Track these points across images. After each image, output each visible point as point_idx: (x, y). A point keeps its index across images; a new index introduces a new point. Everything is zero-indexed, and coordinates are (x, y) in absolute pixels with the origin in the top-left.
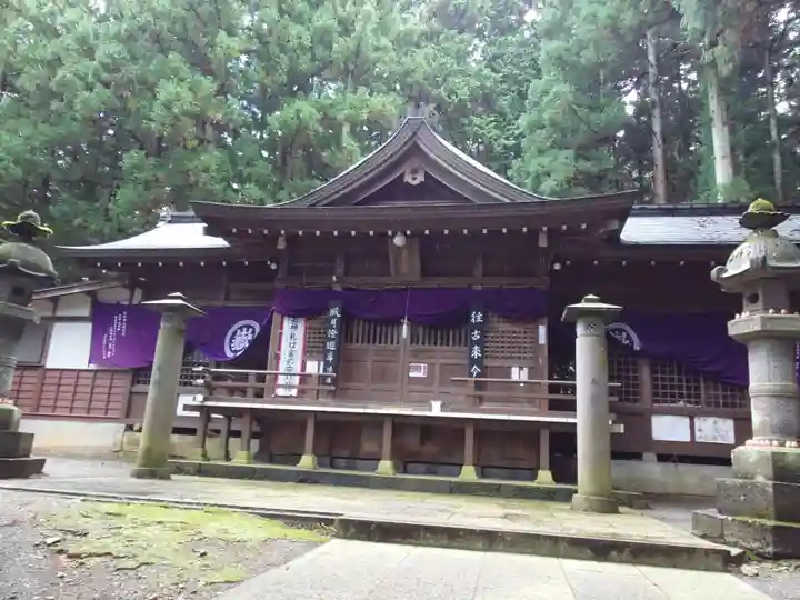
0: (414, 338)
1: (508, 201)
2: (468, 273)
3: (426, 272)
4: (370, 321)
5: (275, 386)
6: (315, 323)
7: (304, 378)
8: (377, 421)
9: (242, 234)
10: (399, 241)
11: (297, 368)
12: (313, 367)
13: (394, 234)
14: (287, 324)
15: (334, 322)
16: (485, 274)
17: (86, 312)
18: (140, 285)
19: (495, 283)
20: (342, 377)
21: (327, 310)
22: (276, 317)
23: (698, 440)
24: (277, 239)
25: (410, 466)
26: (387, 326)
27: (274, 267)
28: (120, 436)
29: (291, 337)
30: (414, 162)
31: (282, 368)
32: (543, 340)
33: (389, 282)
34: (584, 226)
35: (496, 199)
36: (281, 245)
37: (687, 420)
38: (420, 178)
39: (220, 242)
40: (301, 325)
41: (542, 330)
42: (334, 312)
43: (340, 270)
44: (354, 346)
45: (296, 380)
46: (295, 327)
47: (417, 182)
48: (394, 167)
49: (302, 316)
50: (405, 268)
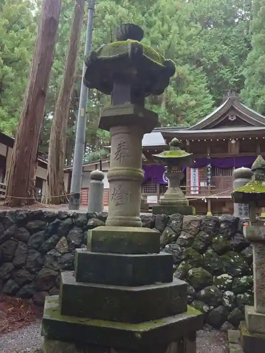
3: (241, 151)
4: (221, 168)
5: (190, 191)
6: (202, 170)
7: (200, 188)
10: (233, 142)
11: (197, 185)
12: (203, 184)
13: (232, 140)
14: (192, 170)
15: (209, 169)
16: (261, 151)
20: (214, 187)
21: (206, 165)
22: (188, 169)
26: (227, 169)
29: (194, 175)
30: (232, 113)
31: (192, 185)
33: (229, 154)
36: (188, 144)
38: (235, 118)
40: (197, 170)
42: (209, 165)
43: (209, 151)
44: (216, 176)
45: (197, 189)
46: (195, 171)
47: (233, 120)
48: (225, 114)
49: (197, 168)
50: (233, 151)
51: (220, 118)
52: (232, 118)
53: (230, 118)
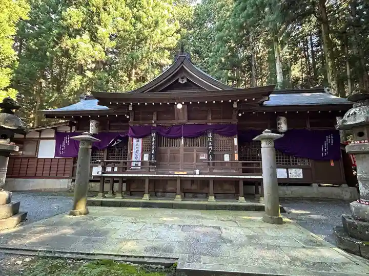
0: (185, 144)
1: (221, 90)
2: (206, 118)
3: (189, 119)
6: (146, 139)
7: (143, 163)
8: (175, 179)
9: (114, 104)
10: (179, 106)
11: (140, 159)
12: (146, 158)
13: (178, 104)
14: (135, 140)
16: (212, 119)
17: (53, 136)
18: (74, 124)
19: (216, 122)
20: (158, 160)
21: (151, 134)
22: (130, 138)
23: (290, 177)
24: (129, 106)
25: (187, 195)
26: (175, 140)
27: (128, 117)
28: (70, 184)
29: (137, 145)
31: (133, 159)
32: (236, 143)
33: (175, 122)
34: (254, 99)
35: (216, 89)
36: (131, 108)
37: (286, 170)
38: (185, 81)
39: (105, 108)
41: (236, 140)
42: (154, 135)
43: (155, 118)
44: (162, 148)
45: (139, 164)
46: (138, 141)
47: (184, 82)
48: (174, 76)
49: (140, 138)
50: (181, 116)
51: (169, 80)
52: (183, 81)
53: (180, 81)
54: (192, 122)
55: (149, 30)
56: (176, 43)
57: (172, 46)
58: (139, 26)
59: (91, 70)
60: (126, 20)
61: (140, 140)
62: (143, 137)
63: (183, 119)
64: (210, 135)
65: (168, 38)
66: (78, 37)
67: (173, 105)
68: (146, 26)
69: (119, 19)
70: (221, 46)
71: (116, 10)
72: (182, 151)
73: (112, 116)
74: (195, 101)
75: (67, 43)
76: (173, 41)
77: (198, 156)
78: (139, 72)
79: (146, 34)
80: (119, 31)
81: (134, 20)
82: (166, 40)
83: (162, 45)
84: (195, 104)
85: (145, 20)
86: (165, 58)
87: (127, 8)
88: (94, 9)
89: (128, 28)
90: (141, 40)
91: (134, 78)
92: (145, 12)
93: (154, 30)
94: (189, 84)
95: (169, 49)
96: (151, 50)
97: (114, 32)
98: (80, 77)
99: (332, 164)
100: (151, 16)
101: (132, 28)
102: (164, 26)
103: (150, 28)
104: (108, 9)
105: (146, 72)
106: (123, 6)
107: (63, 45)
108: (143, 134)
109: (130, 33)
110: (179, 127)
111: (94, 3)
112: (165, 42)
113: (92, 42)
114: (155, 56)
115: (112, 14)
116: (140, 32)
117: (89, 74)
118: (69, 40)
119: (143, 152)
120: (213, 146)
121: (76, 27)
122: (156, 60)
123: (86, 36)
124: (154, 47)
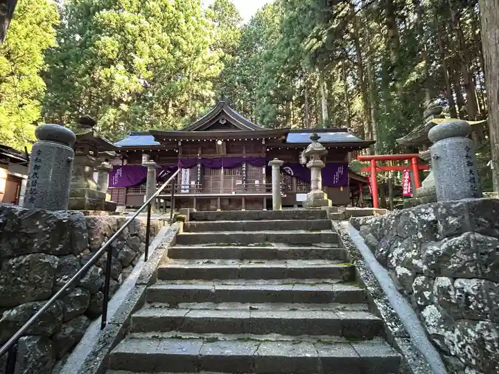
0: (225, 173)
1: (253, 130)
2: (241, 152)
3: (228, 152)
4: (211, 168)
5: (181, 189)
6: (193, 170)
7: (190, 186)
8: (215, 198)
9: (167, 140)
10: (220, 143)
11: (188, 183)
12: (193, 183)
13: (218, 140)
14: (183, 170)
15: (199, 169)
16: (246, 153)
18: (126, 158)
19: (249, 155)
20: (203, 185)
21: (197, 165)
24: (178, 142)
26: (216, 170)
27: (177, 151)
29: (185, 174)
30: (223, 116)
31: (183, 183)
32: (264, 172)
33: (216, 156)
34: (275, 138)
36: (180, 144)
38: (225, 122)
39: (158, 143)
41: (264, 169)
42: (199, 165)
43: (200, 152)
44: (206, 176)
45: (188, 187)
46: (186, 171)
48: (216, 118)
49: (188, 168)
50: (221, 151)
52: (223, 122)
53: (221, 122)
54: (230, 156)
55: (189, 58)
56: (219, 73)
57: (214, 75)
58: (178, 53)
59: (127, 103)
60: (163, 47)
61: (188, 170)
62: (190, 168)
63: (222, 153)
64: (244, 166)
65: (211, 67)
66: (112, 67)
67: (214, 142)
68: (185, 53)
69: (156, 47)
70: (269, 78)
71: (152, 37)
72: (222, 178)
73: (163, 151)
74: (231, 138)
75: (101, 73)
76: (216, 70)
77: (235, 182)
78: (177, 104)
79: (186, 62)
80: (155, 59)
81: (172, 47)
82: (208, 69)
83: (204, 75)
84: (231, 141)
85: (185, 47)
86: (207, 89)
87: (165, 33)
88: (129, 37)
89: (166, 56)
90: (180, 69)
91: (171, 110)
92: (185, 39)
93: (194, 59)
94: (228, 125)
95: (212, 79)
96: (191, 80)
97: (151, 60)
98: (114, 111)
99: (342, 189)
100: (191, 43)
101: (171, 57)
102: (207, 54)
103: (190, 56)
104: (144, 36)
105: (186, 105)
106: (160, 31)
107: (96, 76)
108: (190, 165)
109: (168, 61)
110: (220, 160)
111: (130, 31)
112: (208, 71)
113: (128, 73)
114: (196, 87)
115: (148, 40)
116: (178, 61)
117: (124, 107)
118: (102, 71)
119: (191, 179)
120: (246, 174)
121: (110, 57)
122: (197, 91)
123: (121, 66)
124: (195, 75)
